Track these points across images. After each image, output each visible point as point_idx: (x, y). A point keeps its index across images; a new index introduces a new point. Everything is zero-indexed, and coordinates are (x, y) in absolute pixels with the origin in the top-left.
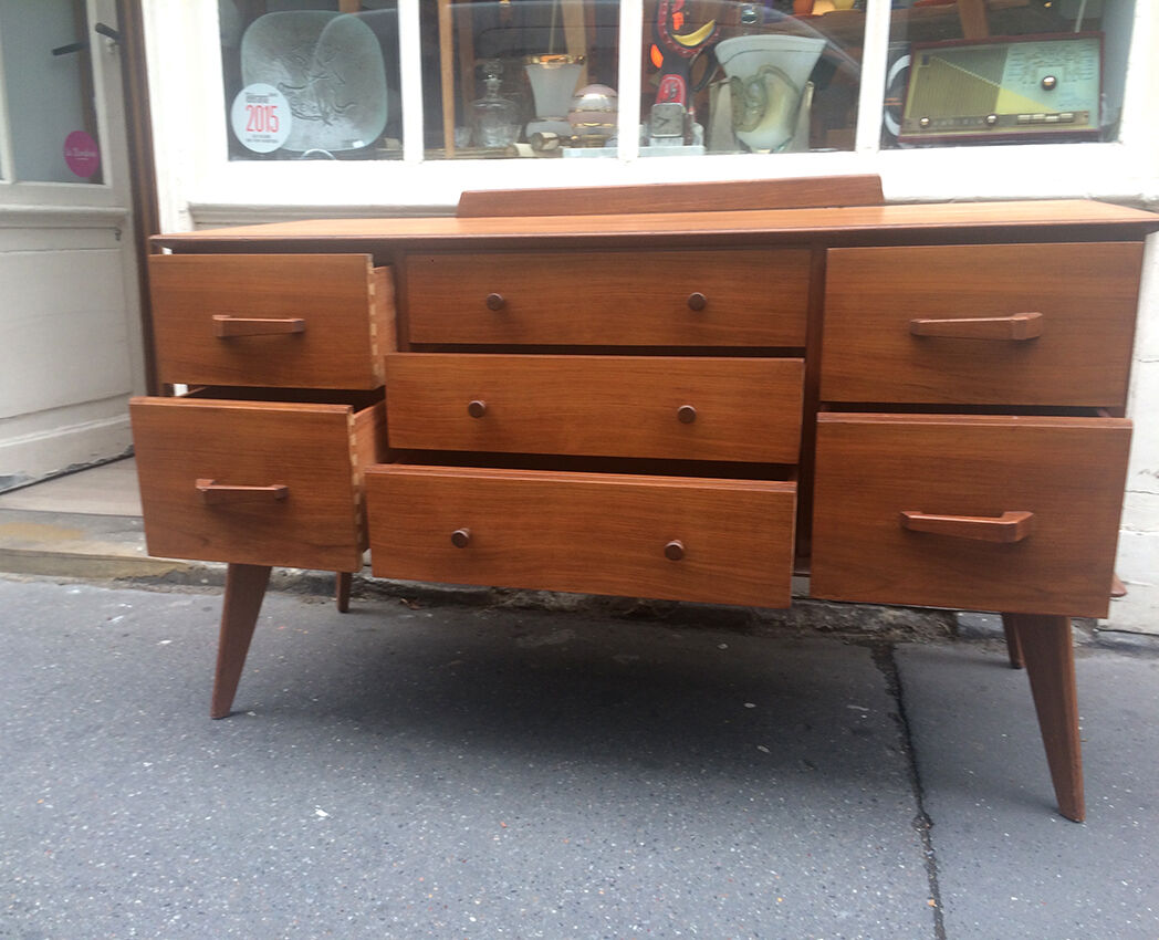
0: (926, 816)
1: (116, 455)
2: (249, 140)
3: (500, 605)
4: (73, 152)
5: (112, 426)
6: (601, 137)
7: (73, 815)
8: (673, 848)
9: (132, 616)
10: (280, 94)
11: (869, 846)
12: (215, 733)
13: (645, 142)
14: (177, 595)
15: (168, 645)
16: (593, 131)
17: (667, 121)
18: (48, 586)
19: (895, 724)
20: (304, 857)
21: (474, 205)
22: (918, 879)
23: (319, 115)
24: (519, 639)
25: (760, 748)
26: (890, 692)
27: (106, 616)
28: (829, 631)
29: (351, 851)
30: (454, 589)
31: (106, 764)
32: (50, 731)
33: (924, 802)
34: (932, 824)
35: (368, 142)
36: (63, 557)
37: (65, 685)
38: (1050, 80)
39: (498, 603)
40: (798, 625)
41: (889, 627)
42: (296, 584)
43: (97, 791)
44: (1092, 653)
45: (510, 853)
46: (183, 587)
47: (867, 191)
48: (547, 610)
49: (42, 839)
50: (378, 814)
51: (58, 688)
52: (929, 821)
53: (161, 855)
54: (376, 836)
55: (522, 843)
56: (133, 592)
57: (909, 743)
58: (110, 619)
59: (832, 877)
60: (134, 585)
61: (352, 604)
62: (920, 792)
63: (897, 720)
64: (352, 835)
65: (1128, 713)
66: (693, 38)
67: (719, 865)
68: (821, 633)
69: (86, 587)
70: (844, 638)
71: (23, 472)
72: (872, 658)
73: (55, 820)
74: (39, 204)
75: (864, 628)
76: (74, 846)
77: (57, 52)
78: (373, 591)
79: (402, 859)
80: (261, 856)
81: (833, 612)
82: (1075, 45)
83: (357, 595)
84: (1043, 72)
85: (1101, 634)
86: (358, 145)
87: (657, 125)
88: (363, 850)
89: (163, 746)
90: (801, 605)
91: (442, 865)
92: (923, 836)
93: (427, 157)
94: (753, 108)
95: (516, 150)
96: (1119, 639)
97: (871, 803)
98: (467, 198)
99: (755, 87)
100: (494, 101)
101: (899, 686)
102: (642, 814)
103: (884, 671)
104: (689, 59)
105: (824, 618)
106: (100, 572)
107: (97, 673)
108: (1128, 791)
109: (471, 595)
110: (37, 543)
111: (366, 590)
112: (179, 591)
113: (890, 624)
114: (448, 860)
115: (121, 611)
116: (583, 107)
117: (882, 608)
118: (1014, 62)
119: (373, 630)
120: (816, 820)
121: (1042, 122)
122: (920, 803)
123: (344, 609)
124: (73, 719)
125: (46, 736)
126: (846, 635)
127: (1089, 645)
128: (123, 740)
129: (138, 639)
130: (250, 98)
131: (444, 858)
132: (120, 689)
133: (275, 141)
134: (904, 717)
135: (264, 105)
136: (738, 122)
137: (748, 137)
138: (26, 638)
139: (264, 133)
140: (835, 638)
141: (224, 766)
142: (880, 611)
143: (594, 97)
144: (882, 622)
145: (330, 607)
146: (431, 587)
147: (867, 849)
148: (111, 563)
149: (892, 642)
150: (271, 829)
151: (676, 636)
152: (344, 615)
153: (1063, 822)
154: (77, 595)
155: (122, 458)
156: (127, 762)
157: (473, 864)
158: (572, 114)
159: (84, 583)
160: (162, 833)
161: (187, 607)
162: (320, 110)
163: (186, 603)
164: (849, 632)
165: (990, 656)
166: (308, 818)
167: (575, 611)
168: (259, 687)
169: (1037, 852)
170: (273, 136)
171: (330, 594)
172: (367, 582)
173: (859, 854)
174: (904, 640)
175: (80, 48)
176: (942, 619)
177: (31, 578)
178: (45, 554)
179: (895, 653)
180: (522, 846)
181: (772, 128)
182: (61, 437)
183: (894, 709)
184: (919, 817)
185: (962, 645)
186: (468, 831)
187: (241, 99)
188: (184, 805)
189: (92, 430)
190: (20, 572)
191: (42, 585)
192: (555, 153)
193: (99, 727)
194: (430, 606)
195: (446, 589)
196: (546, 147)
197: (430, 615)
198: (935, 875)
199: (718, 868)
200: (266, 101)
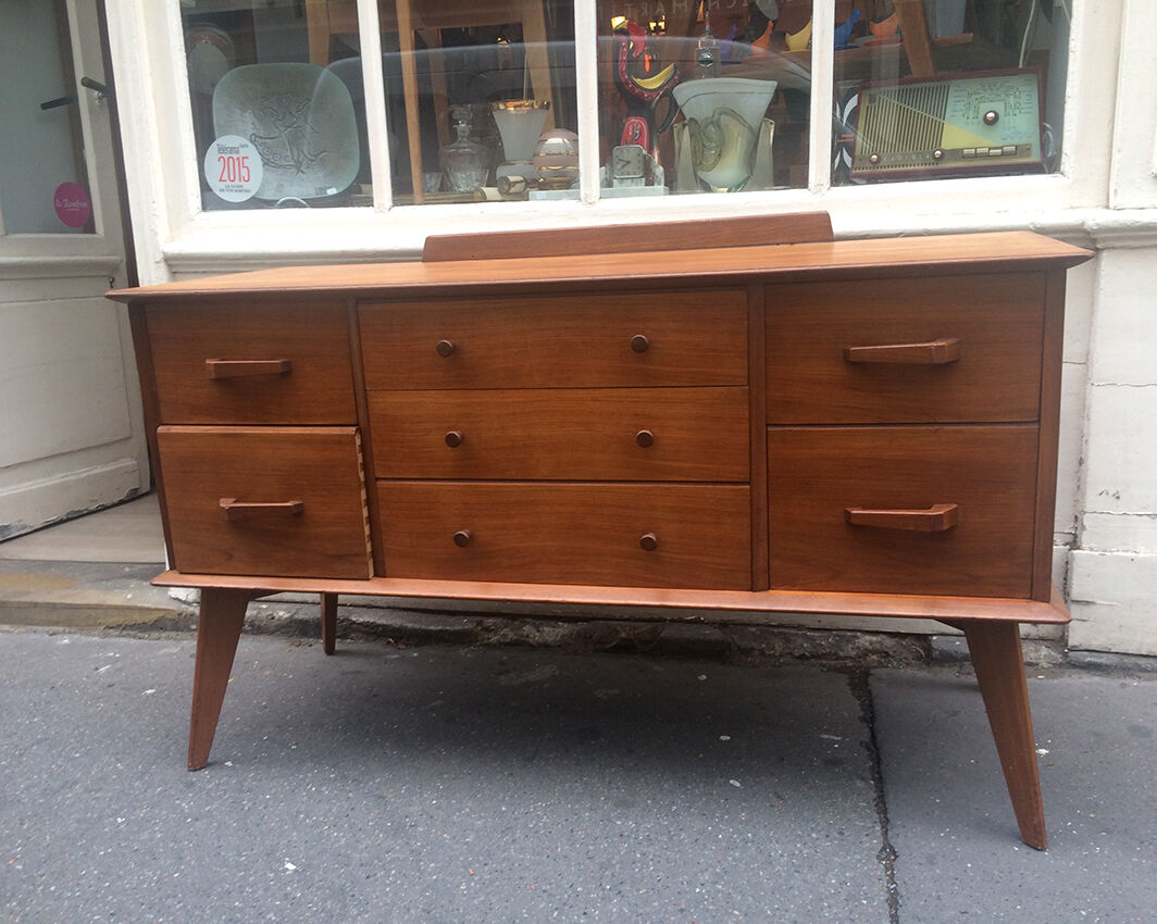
0: (891, 848)
1: (116, 500)
2: (222, 190)
3: (486, 641)
4: (63, 204)
5: (111, 471)
6: (564, 180)
7: (42, 876)
8: (638, 890)
9: (119, 665)
10: (250, 144)
11: (833, 881)
12: (190, 785)
13: (607, 183)
14: (165, 642)
15: (152, 695)
16: (556, 174)
17: (628, 162)
18: (37, 637)
19: (866, 753)
20: (268, 913)
21: (440, 249)
22: (880, 914)
23: (292, 163)
24: (502, 677)
25: (731, 782)
26: (863, 719)
27: (93, 666)
28: (808, 658)
29: (316, 905)
30: (440, 628)
31: (78, 821)
32: (27, 788)
33: (890, 833)
34: (896, 857)
35: (341, 189)
36: (53, 607)
37: (46, 739)
38: (991, 115)
39: (483, 639)
40: (777, 654)
41: (867, 652)
42: (283, 627)
43: (67, 849)
44: (1064, 673)
45: (476, 902)
46: (173, 634)
47: (817, 227)
48: (531, 645)
49: (9, 901)
50: (347, 865)
51: (39, 742)
52: (894, 853)
53: (126, 916)
54: (342, 888)
55: (488, 891)
56: (123, 640)
57: (879, 773)
58: (97, 669)
59: (794, 915)
60: (124, 633)
61: (338, 646)
62: (885, 823)
63: (868, 749)
64: (318, 889)
65: (1097, 735)
66: (655, 82)
67: (683, 907)
68: (798, 661)
69: (76, 636)
70: (822, 665)
71: (20, 521)
72: (848, 684)
73: (24, 881)
74: (30, 255)
75: (841, 654)
76: (40, 909)
77: (45, 106)
78: (359, 631)
79: (367, 912)
80: (225, 913)
81: (812, 639)
82: (1014, 81)
83: (344, 637)
84: (984, 107)
85: (1071, 654)
86: (332, 192)
87: (619, 166)
88: (329, 905)
89: (137, 801)
90: (781, 633)
91: (406, 917)
92: (887, 869)
93: (396, 203)
94: (711, 149)
95: (483, 194)
96: (1089, 658)
97: (837, 836)
98: (432, 242)
99: (712, 129)
100: (465, 147)
101: (872, 713)
102: (610, 856)
103: (859, 698)
104: (651, 102)
105: (802, 646)
106: (91, 622)
107: (78, 726)
108: (1092, 815)
109: (456, 632)
110: (28, 593)
111: (354, 631)
112: (168, 638)
113: (866, 649)
114: (413, 911)
115: (108, 661)
116: (547, 151)
117: (859, 634)
118: (956, 99)
119: (358, 672)
120: (781, 856)
121: (987, 156)
122: (885, 834)
123: (330, 650)
124: (51, 775)
125: (22, 793)
126: (824, 662)
127: (1060, 665)
128: (97, 795)
129: (123, 689)
130: (222, 149)
131: (409, 910)
132: (100, 742)
133: (247, 191)
134: (875, 745)
135: (235, 156)
136: (698, 162)
137: (708, 176)
138: (12, 691)
139: (237, 182)
140: (814, 666)
141: (197, 820)
142: (857, 637)
143: (556, 141)
144: (859, 648)
145: (316, 649)
146: (417, 626)
147: (830, 884)
148: (100, 612)
149: (869, 668)
150: (238, 885)
151: (656, 668)
152: (331, 657)
153: (1026, 849)
154: (66, 645)
155: (121, 503)
156: (100, 818)
157: (438, 915)
158: (537, 158)
159: (75, 633)
160: (129, 892)
161: (175, 654)
162: (293, 159)
163: (175, 650)
164: (827, 659)
165: (963, 679)
166: (276, 872)
167: (559, 646)
168: (238, 736)
169: (998, 882)
170: (246, 186)
171: (318, 636)
172: (354, 622)
173: (823, 891)
174: (880, 665)
175: (70, 100)
176: (917, 644)
177: (22, 629)
178: (36, 605)
179: (870, 679)
180: (487, 894)
181: (730, 167)
182: (60, 484)
183: (866, 737)
184: (884, 849)
185: (937, 669)
186: (436, 880)
187: (213, 150)
188: (153, 862)
189: (90, 476)
190: (12, 623)
191: (33, 636)
192: (522, 196)
193: (75, 783)
194: (416, 645)
195: (432, 628)
196: (513, 190)
197: (415, 655)
198: (897, 910)
199: (682, 910)
200: (238, 152)
